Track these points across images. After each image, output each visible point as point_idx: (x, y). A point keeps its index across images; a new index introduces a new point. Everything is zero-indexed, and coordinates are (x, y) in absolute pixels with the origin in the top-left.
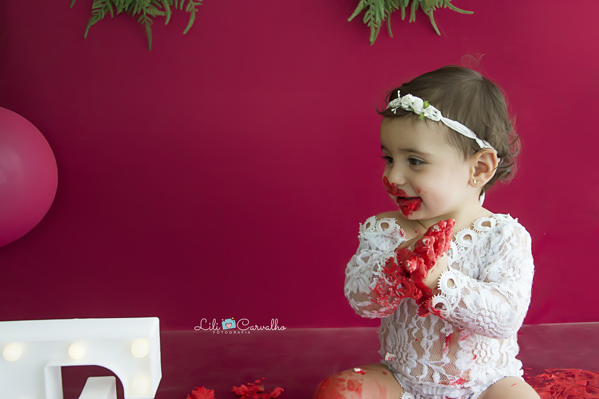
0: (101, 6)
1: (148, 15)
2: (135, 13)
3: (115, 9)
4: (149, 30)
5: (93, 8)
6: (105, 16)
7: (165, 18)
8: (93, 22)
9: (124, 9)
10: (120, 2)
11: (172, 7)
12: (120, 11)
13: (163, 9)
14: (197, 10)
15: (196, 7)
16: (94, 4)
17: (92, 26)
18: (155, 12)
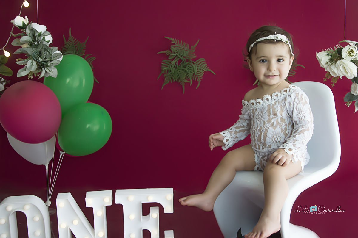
0: (167, 79)
1: (184, 82)
2: (179, 81)
3: (172, 80)
4: (184, 87)
5: (165, 80)
6: (169, 82)
7: (190, 83)
8: (165, 84)
9: (176, 80)
10: (174, 78)
11: (192, 80)
12: (174, 81)
13: (189, 80)
14: (201, 81)
15: (200, 80)
16: (165, 78)
17: (164, 86)
18: (186, 81)
